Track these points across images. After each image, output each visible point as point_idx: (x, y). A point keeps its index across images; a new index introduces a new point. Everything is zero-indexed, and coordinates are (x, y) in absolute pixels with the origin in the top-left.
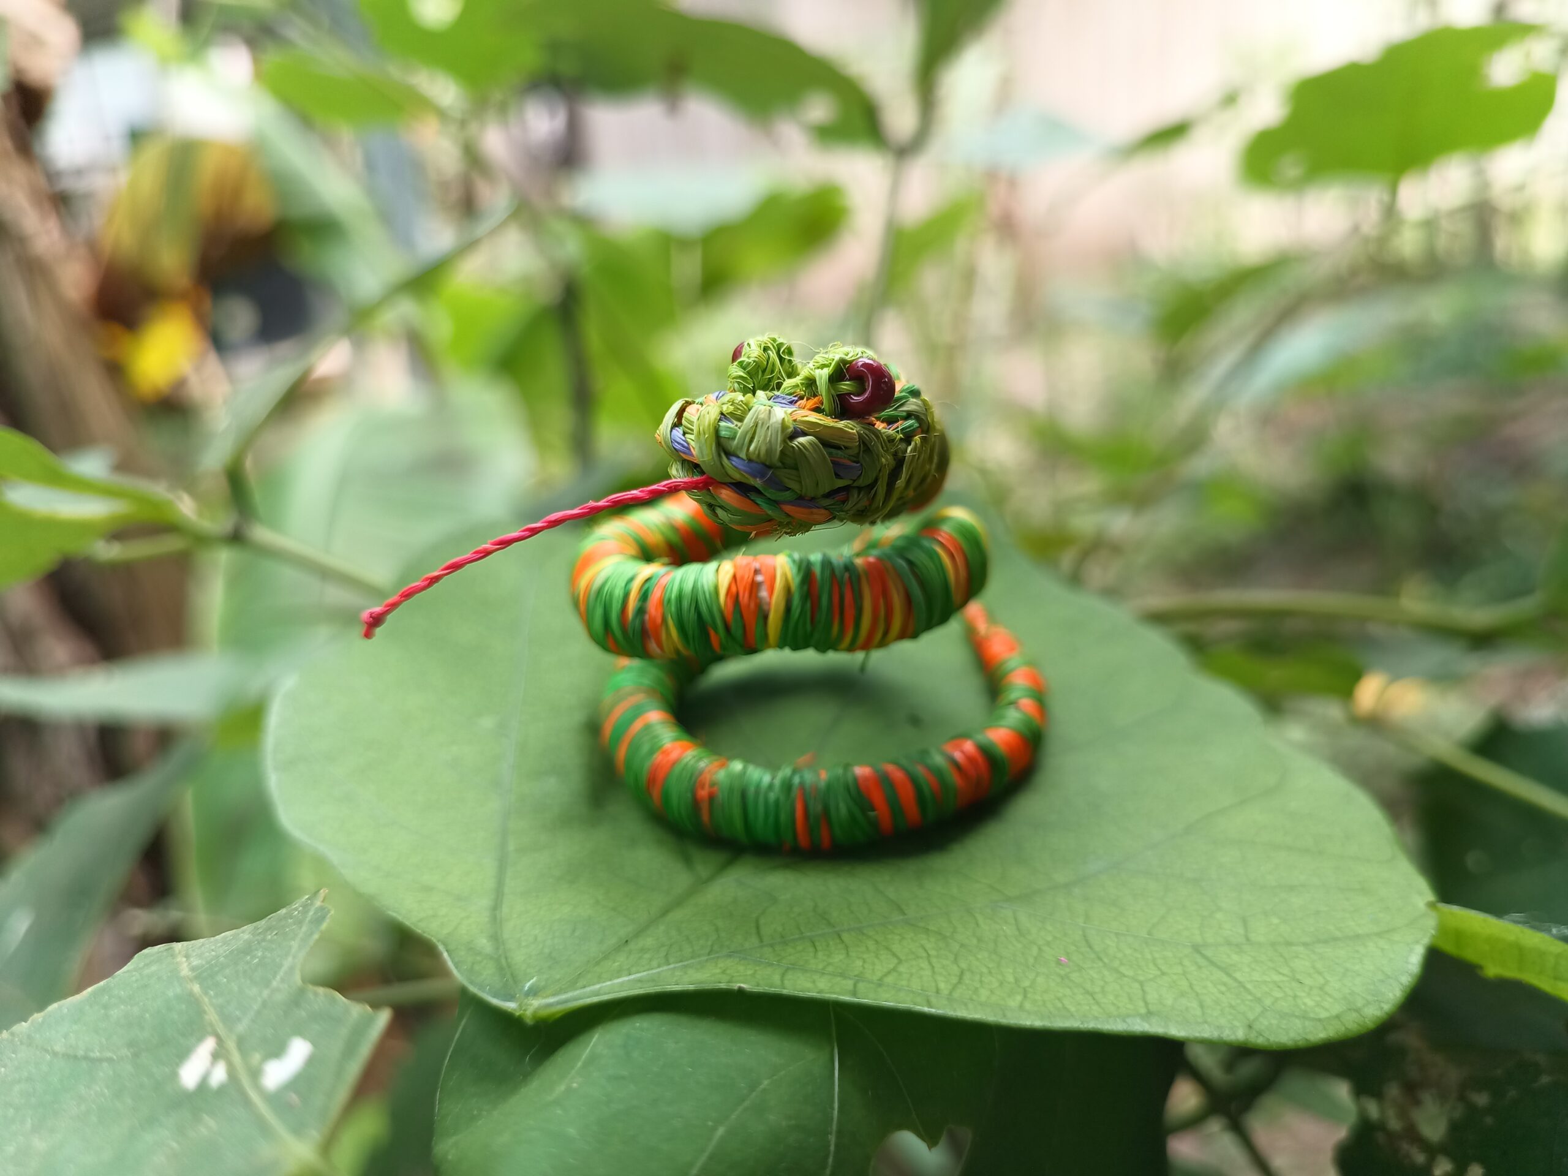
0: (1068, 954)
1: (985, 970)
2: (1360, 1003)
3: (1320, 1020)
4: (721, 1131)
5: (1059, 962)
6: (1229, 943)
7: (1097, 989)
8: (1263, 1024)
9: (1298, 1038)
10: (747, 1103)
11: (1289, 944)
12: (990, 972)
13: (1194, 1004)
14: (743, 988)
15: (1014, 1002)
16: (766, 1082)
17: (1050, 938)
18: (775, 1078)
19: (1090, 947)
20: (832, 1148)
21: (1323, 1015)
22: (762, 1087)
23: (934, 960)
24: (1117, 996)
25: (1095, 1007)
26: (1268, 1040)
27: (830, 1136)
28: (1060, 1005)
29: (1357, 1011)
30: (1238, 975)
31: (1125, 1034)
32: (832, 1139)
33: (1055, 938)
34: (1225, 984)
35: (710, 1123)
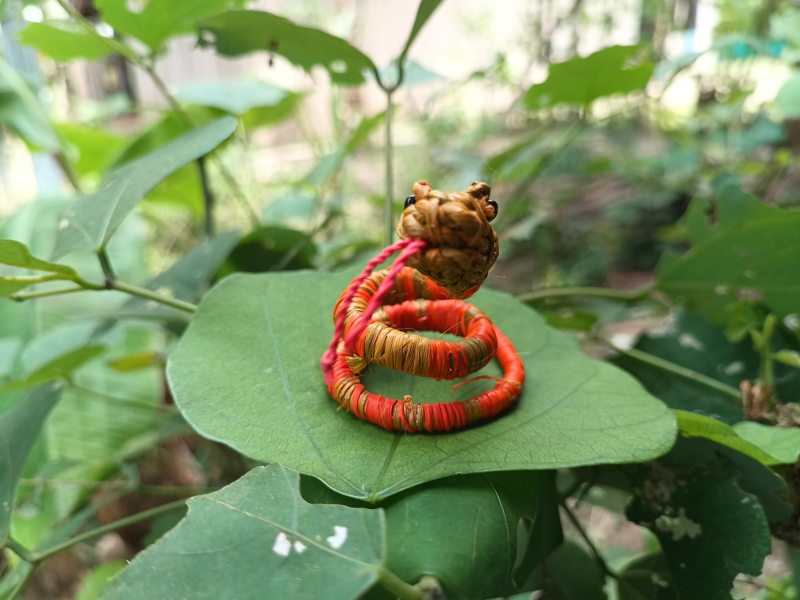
0: (559, 440)
1: (537, 451)
2: (663, 442)
3: (653, 450)
4: (475, 529)
5: (558, 443)
6: (611, 428)
7: (577, 451)
8: (637, 454)
9: (649, 457)
10: (478, 517)
11: (631, 425)
12: (539, 451)
13: (612, 451)
14: (460, 473)
15: (554, 460)
16: (480, 508)
17: (549, 435)
18: (482, 506)
19: (565, 436)
20: (507, 528)
21: (654, 448)
22: (480, 510)
23: (517, 450)
24: (585, 452)
25: (581, 457)
26: (640, 459)
27: (505, 523)
28: (569, 459)
29: (664, 445)
30: (620, 438)
31: (595, 465)
32: (506, 524)
33: (551, 434)
34: (618, 442)
35: (471, 526)
